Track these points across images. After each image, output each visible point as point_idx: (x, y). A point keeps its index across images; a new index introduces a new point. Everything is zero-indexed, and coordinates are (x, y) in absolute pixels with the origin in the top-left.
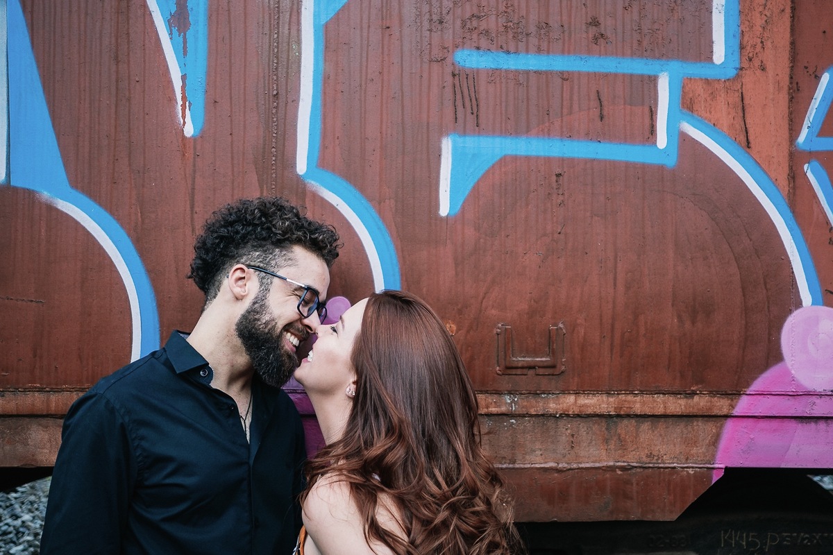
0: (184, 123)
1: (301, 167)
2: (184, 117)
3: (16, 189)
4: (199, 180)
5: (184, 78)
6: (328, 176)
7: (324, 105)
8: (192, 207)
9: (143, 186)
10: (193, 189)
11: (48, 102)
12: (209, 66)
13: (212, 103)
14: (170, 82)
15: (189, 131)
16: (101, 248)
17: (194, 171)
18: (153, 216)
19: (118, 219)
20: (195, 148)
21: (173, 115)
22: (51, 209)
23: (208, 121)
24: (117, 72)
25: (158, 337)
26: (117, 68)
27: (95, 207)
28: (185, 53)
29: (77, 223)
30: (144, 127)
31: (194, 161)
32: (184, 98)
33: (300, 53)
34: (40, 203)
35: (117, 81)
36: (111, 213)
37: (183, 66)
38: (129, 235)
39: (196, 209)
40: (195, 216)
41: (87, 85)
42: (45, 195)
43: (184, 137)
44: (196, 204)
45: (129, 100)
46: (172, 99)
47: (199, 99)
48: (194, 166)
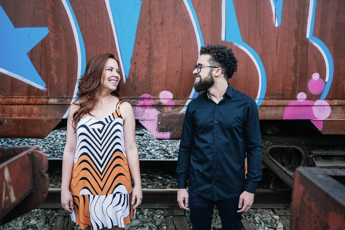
0: (275, 23)
1: (308, 36)
2: (275, 21)
3: (227, 42)
4: (279, 40)
5: (276, 9)
6: (315, 38)
7: (316, 17)
8: (277, 47)
9: (263, 41)
10: (277, 42)
11: (237, 16)
12: (283, 6)
13: (283, 17)
14: (272, 10)
15: (277, 25)
16: (251, 59)
17: (278, 37)
18: (266, 50)
19: (256, 51)
20: (278, 30)
21: (272, 20)
22: (237, 48)
23: (282, 22)
24: (257, 7)
25: (266, 84)
26: (257, 6)
27: (250, 48)
28: (276, 2)
29: (244, 52)
30: (264, 24)
31: (278, 34)
32: (275, 15)
33: (310, 1)
34: (234, 46)
35: (256, 10)
36: (254, 49)
37: (275, 5)
38: (259, 55)
39: (278, 48)
40: (278, 50)
41: (248, 11)
42: (236, 44)
43: (275, 27)
44: (278, 47)
45: (260, 16)
46: (272, 16)
47: (280, 15)
48: (278, 35)
